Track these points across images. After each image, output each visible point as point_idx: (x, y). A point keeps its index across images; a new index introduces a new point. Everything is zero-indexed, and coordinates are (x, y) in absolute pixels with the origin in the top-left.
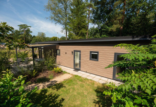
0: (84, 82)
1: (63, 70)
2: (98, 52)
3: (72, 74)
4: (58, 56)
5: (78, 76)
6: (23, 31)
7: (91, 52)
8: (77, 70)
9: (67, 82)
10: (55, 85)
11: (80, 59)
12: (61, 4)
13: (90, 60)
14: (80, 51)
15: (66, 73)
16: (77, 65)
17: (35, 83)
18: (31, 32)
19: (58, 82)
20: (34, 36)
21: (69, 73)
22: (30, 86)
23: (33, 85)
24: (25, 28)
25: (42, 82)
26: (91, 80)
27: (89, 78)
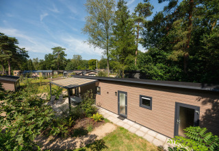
0: (132, 141)
1: (105, 117)
2: (151, 98)
3: (116, 125)
4: (97, 95)
5: (123, 128)
6: (57, 55)
7: (141, 96)
8: (122, 117)
9: (110, 139)
10: (95, 143)
11: (126, 103)
12: (101, 24)
13: (140, 106)
14: (126, 93)
15: (108, 121)
16: (122, 108)
17: (72, 137)
18: (66, 55)
19: (98, 138)
20: (69, 60)
21: (112, 123)
22: (66, 141)
23: (69, 139)
24: (59, 51)
25: (80, 136)
26: (142, 138)
27: (139, 134)
